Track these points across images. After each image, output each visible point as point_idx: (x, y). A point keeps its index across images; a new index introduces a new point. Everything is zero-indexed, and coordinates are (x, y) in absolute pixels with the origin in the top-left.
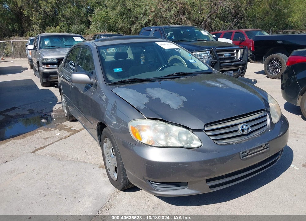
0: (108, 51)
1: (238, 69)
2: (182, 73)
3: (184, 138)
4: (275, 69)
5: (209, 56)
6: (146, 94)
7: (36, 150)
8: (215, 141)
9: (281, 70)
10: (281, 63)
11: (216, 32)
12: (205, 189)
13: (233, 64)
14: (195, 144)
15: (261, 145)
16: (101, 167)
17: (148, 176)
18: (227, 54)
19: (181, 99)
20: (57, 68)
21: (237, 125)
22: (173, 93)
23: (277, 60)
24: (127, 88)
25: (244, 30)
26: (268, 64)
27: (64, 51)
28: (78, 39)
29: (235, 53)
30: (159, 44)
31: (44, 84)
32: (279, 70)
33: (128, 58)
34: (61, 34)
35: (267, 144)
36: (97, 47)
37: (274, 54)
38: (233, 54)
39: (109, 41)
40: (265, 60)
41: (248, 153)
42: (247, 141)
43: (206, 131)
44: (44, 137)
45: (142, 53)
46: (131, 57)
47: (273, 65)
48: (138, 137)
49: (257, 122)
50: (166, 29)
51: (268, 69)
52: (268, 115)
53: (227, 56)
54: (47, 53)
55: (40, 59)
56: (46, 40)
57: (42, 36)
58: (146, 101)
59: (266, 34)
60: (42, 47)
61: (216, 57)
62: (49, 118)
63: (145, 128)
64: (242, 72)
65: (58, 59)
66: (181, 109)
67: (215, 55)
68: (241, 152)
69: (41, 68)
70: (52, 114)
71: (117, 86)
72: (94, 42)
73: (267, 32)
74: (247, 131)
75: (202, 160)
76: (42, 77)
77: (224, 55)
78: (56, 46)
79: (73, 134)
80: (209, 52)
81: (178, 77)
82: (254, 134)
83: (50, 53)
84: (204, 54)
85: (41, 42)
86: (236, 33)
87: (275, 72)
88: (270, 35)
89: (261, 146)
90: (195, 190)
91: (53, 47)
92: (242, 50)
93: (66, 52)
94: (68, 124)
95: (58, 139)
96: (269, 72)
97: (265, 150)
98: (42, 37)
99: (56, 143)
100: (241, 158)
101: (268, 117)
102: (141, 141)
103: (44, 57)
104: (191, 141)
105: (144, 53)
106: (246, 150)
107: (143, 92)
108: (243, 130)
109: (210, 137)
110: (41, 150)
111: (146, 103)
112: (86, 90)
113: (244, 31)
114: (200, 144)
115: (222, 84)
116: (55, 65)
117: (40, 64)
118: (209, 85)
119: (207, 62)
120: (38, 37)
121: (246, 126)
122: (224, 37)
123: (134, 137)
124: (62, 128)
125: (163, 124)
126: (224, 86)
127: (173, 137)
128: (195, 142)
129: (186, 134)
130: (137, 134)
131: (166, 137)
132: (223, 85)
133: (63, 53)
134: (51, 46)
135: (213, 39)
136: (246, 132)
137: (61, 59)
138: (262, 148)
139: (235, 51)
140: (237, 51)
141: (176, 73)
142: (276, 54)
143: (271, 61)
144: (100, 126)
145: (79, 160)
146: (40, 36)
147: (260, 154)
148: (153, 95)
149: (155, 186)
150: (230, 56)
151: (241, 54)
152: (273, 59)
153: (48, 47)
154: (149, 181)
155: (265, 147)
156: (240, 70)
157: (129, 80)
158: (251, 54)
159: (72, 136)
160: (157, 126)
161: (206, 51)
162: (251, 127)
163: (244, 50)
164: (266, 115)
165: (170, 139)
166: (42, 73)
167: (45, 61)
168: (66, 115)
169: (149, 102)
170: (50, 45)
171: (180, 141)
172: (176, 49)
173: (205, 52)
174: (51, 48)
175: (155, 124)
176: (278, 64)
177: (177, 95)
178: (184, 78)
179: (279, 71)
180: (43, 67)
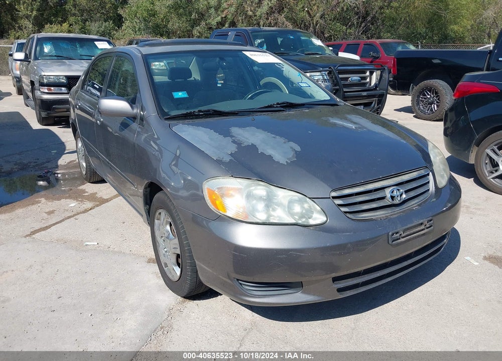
0: (154, 67)
1: (372, 103)
2: (288, 103)
3: (297, 209)
4: (429, 104)
5: (326, 79)
6: (232, 136)
7: (34, 233)
8: (348, 215)
9: (437, 106)
10: (438, 96)
11: (332, 42)
12: (330, 293)
13: (365, 94)
14: (315, 219)
15: (420, 222)
16: (150, 261)
17: (237, 273)
18: (355, 78)
19: (291, 148)
20: (68, 93)
21: (383, 188)
22: (277, 137)
23: (433, 90)
24: (198, 125)
25: (378, 41)
26: (418, 97)
27: (79, 65)
28: (103, 45)
29: (368, 76)
30: (247, 54)
31: (42, 121)
32: (435, 106)
33: (192, 79)
34: (72, 35)
35: (431, 221)
36: (142, 55)
37: (429, 81)
38: (365, 78)
39: (163, 46)
40: (414, 91)
41: (400, 235)
42: (399, 214)
43: (334, 198)
44: (47, 210)
45: (220, 69)
46: (196, 76)
47: (425, 99)
48: (220, 207)
49: (414, 185)
50: (253, 34)
51: (418, 104)
52: (431, 173)
53: (354, 80)
54: (49, 67)
55: (37, 77)
56: (46, 45)
57: (39, 37)
58: (233, 148)
59: (412, 48)
60: (39, 56)
61: (337, 81)
62: (52, 179)
63: (231, 192)
64: (378, 108)
65: (68, 78)
66: (292, 164)
67: (336, 78)
68: (390, 234)
69: (38, 93)
70: (58, 172)
71: (181, 121)
72: (138, 48)
73: (414, 46)
74: (399, 199)
75: (328, 245)
76: (40, 108)
77: (350, 79)
78: (65, 56)
79: (97, 206)
80: (327, 73)
81: (282, 109)
82: (411, 204)
83: (55, 67)
84: (317, 76)
85: (38, 49)
86: (366, 46)
87: (428, 109)
88: (418, 50)
89: (422, 224)
90: (314, 295)
91: (59, 58)
92: (379, 72)
93: (82, 67)
94: (90, 188)
95: (72, 214)
96: (419, 109)
97: (426, 230)
98: (38, 39)
99: (69, 220)
100: (390, 242)
101: (431, 177)
102: (225, 214)
103: (43, 74)
104: (308, 214)
105: (223, 68)
106: (399, 229)
107: (226, 133)
108: (392, 198)
109: (341, 209)
110: (43, 232)
111: (233, 152)
112: (122, 129)
113: (378, 43)
114: (325, 219)
115: (355, 123)
116: (63, 89)
117: (37, 85)
118: (335, 124)
119: (327, 87)
120: (33, 38)
121: (398, 190)
122: (346, 51)
123: (212, 207)
124: (79, 196)
125: (263, 185)
126: (360, 128)
127: (279, 206)
128: (315, 215)
129: (300, 202)
130: (217, 202)
131: (267, 206)
132: (357, 126)
133: (78, 69)
134: (55, 56)
135: (330, 53)
136: (397, 201)
137: (74, 79)
138: (422, 227)
139: (368, 73)
140: (371, 73)
141: (278, 104)
142: (431, 80)
143: (422, 92)
144: (148, 190)
145: (111, 249)
146: (36, 37)
147: (418, 236)
148: (243, 138)
149: (247, 289)
150: (359, 81)
151: (377, 78)
152: (427, 88)
153: (50, 56)
154: (238, 280)
155: (428, 226)
156: (375, 105)
157: (200, 111)
158: (391, 79)
159: (97, 209)
160: (253, 188)
161: (320, 71)
162: (406, 192)
163: (382, 72)
164: (428, 174)
165: (274, 210)
166: (40, 101)
167: (45, 81)
168: (84, 173)
169: (236, 150)
170: (54, 53)
171: (292, 215)
172: (277, 63)
173: (320, 73)
174: (56, 58)
175: (248, 186)
176: (434, 97)
177: (284, 141)
178: (292, 112)
179: (434, 108)
180: (41, 90)
